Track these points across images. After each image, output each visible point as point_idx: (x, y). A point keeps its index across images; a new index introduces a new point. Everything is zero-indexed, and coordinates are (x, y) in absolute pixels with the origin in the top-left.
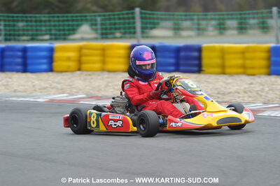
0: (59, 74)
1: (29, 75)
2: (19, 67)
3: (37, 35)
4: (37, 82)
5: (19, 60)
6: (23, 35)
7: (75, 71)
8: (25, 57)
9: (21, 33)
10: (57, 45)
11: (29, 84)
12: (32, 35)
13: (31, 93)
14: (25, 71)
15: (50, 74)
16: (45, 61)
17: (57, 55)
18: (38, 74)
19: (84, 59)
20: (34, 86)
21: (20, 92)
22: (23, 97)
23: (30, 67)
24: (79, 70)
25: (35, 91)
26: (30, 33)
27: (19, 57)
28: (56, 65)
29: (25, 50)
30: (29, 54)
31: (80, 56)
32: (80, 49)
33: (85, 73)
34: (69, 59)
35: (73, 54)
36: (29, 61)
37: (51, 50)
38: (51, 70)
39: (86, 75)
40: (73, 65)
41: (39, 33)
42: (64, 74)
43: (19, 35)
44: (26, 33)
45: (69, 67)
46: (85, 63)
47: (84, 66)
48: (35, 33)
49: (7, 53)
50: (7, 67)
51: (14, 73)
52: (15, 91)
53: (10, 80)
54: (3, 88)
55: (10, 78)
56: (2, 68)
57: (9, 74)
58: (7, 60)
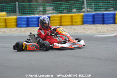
1: (105, 25)
2: (101, 22)
3: (108, 8)
4: (109, 28)
5: (101, 19)
6: (103, 8)
8: (103, 18)
9: (101, 7)
11: (106, 29)
12: (106, 8)
13: (107, 33)
14: (103, 24)
15: (114, 24)
16: (112, 19)
18: (109, 25)
20: (108, 30)
21: (102, 32)
22: (103, 35)
23: (106, 22)
25: (108, 32)
26: (105, 7)
27: (101, 18)
29: (103, 15)
30: (105, 16)
36: (105, 19)
37: (115, 15)
41: (109, 7)
43: (101, 9)
44: (103, 7)
48: (107, 7)
49: (96, 16)
50: (96, 22)
51: (99, 25)
52: (100, 32)
53: (97, 28)
54: (95, 31)
55: (97, 27)
56: (94, 22)
57: (97, 25)
58: (96, 19)
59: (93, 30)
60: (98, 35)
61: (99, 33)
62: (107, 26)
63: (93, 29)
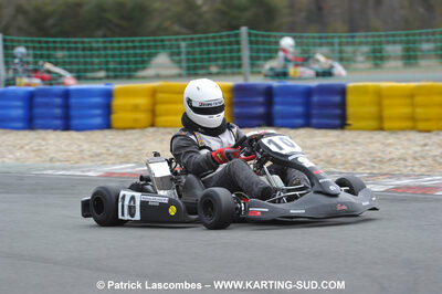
0: (121, 133)
1: (74, 134)
2: (58, 122)
3: (86, 71)
4: (85, 146)
5: (58, 111)
7: (145, 127)
8: (66, 107)
10: (117, 86)
11: (74, 148)
12: (78, 71)
13: (77, 163)
14: (67, 127)
15: (107, 132)
16: (98, 112)
17: (117, 102)
18: (88, 133)
19: (160, 108)
20: (81, 151)
21: (59, 161)
22: (64, 169)
23: (75, 122)
24: (153, 125)
25: (83, 159)
26: (75, 67)
27: (57, 106)
28: (116, 118)
29: (66, 95)
30: (73, 101)
31: (154, 104)
32: (154, 92)
33: (162, 130)
34: (136, 108)
35: (143, 101)
36: (74, 112)
37: (109, 95)
38: (108, 125)
39: (163, 134)
40: (143, 117)
41: (89, 67)
42: (128, 131)
45: (136, 120)
46: (161, 115)
47: (160, 120)
48: (82, 67)
49: (38, 100)
50: (39, 122)
51: (50, 131)
52: (51, 160)
53: (44, 143)
54: (32, 154)
55: (44, 139)
56: (30, 123)
57: (42, 133)
58: (37, 111)
59: (27, 151)
60: (46, 169)
61: (49, 165)
62: (79, 139)
63: (27, 147)
